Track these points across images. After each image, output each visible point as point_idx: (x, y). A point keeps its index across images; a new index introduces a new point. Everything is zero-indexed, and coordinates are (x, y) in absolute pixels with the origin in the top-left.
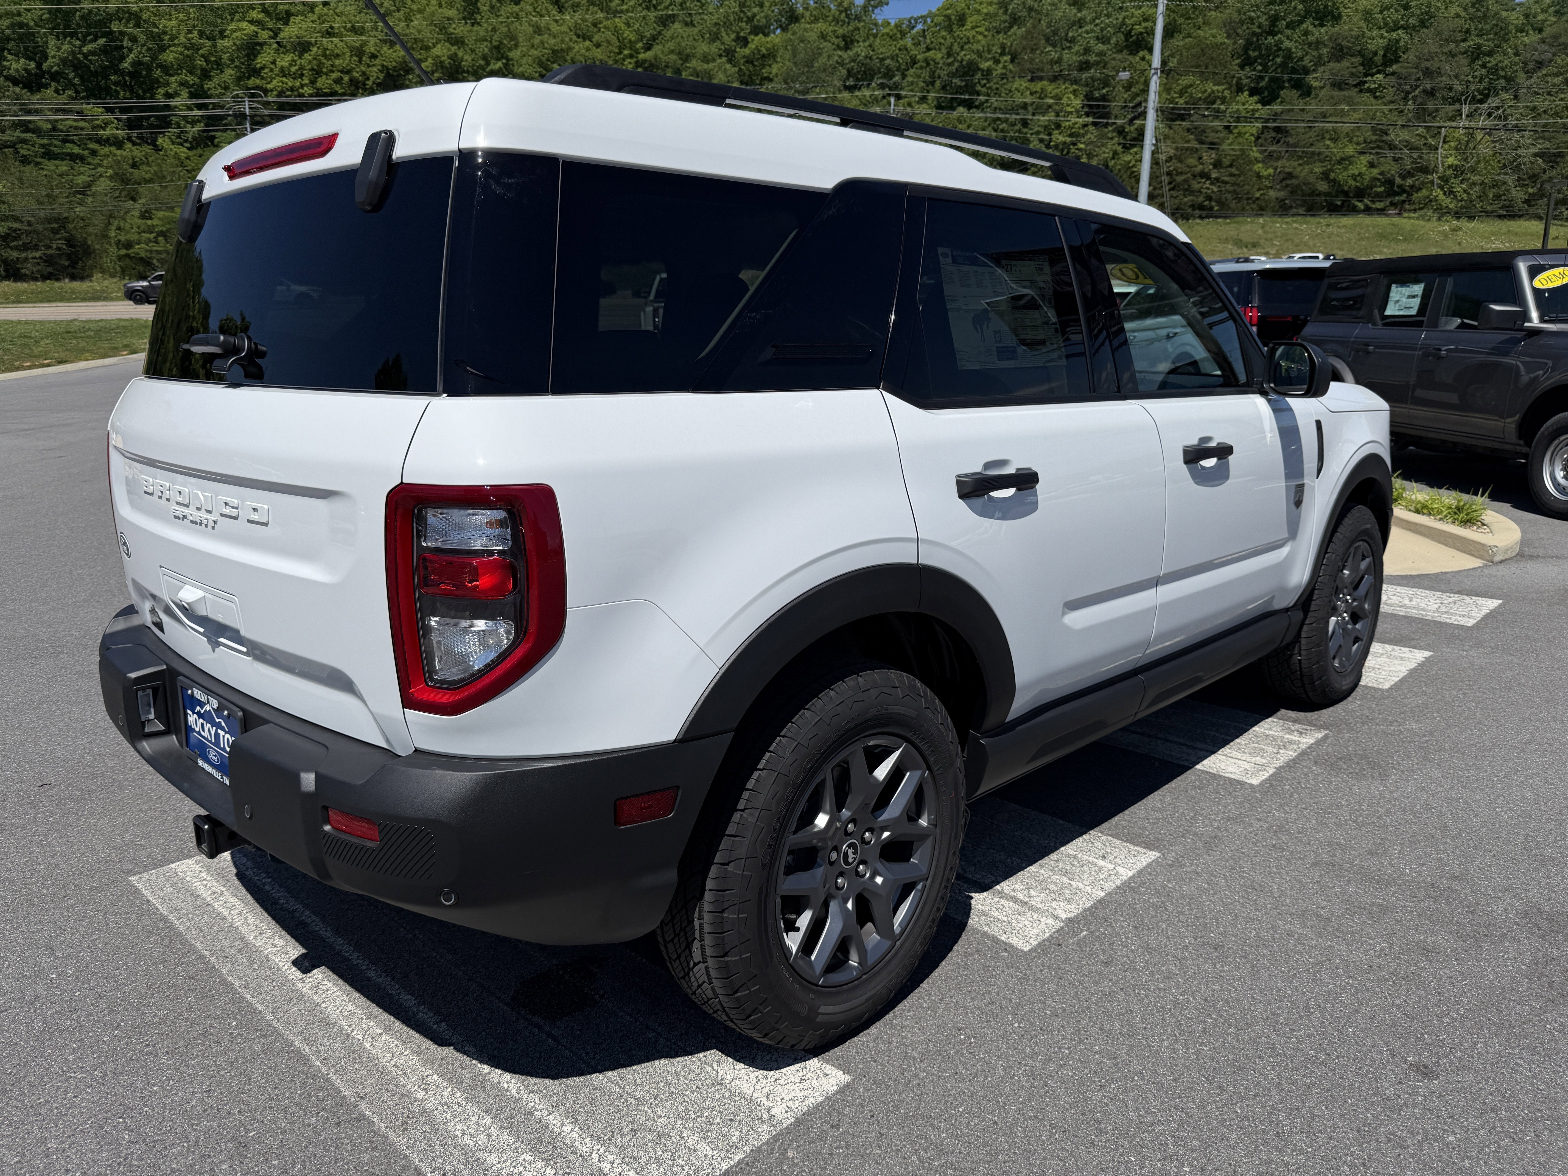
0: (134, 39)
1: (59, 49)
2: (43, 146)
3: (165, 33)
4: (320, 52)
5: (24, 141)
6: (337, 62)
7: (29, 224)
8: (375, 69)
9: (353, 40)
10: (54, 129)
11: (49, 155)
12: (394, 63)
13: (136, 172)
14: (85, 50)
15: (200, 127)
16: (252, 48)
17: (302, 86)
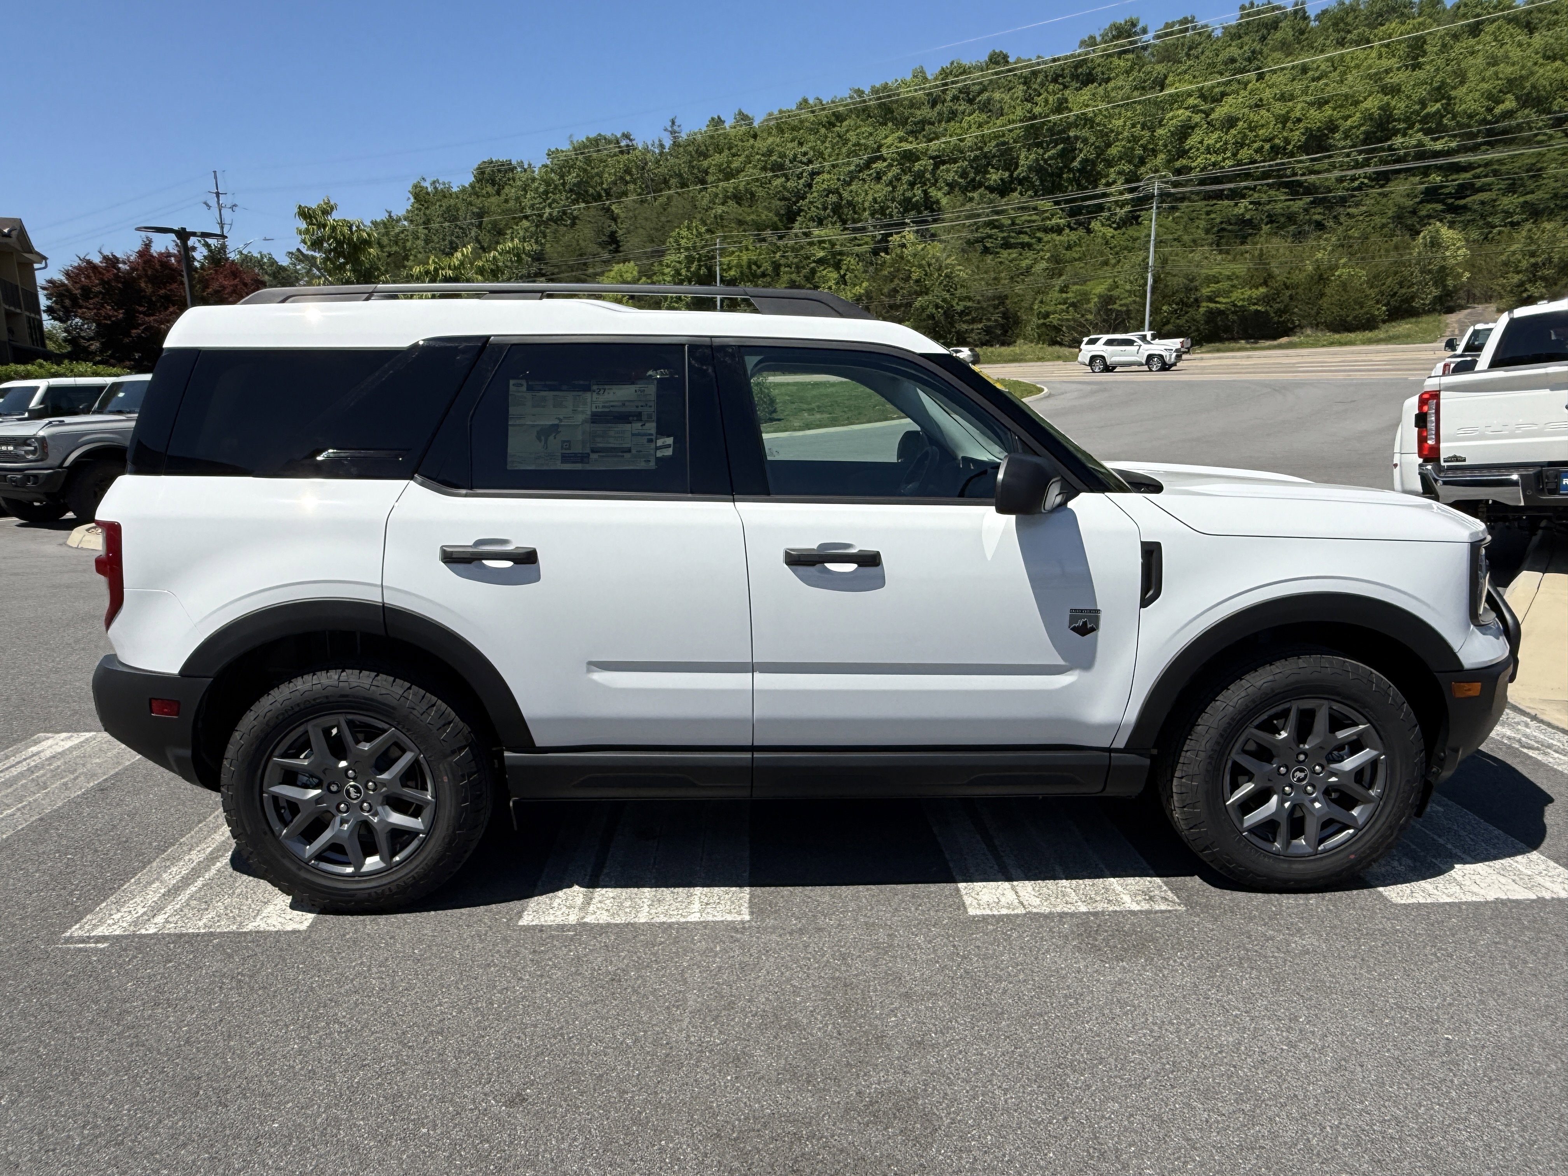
0: (1085, 141)
1: (1027, 158)
2: (1003, 238)
3: (1112, 131)
4: (1246, 125)
5: (990, 236)
6: (1261, 132)
7: (979, 302)
8: (1297, 133)
9: (1279, 108)
10: (1013, 224)
11: (1007, 245)
12: (1318, 124)
13: (1068, 253)
14: (1046, 156)
15: (1128, 208)
16: (1184, 131)
17: (1224, 159)
